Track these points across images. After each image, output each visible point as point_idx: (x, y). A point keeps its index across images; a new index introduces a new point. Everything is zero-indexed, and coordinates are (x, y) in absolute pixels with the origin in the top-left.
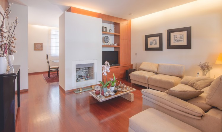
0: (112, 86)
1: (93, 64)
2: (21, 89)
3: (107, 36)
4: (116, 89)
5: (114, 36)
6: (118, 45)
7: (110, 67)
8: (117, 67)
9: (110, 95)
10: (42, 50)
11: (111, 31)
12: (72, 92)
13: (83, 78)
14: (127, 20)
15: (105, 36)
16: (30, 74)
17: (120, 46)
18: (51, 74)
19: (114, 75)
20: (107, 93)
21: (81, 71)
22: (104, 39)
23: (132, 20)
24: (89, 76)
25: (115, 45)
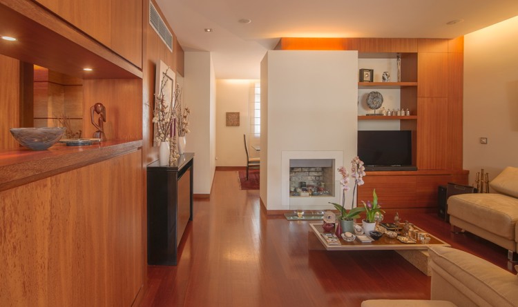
0: (368, 222)
1: (332, 161)
2: (194, 193)
3: (375, 90)
4: (382, 229)
5: (399, 90)
6: (411, 114)
7: (364, 174)
8: (404, 173)
9: (358, 241)
10: (238, 125)
11: (386, 77)
12: (281, 215)
13: (306, 190)
14: (448, 39)
15: (369, 91)
16: (218, 169)
17: (419, 117)
18: (251, 173)
19: (375, 195)
20: (349, 234)
21: (305, 174)
22: (367, 100)
23: (466, 37)
24: (323, 186)
25: (403, 114)
